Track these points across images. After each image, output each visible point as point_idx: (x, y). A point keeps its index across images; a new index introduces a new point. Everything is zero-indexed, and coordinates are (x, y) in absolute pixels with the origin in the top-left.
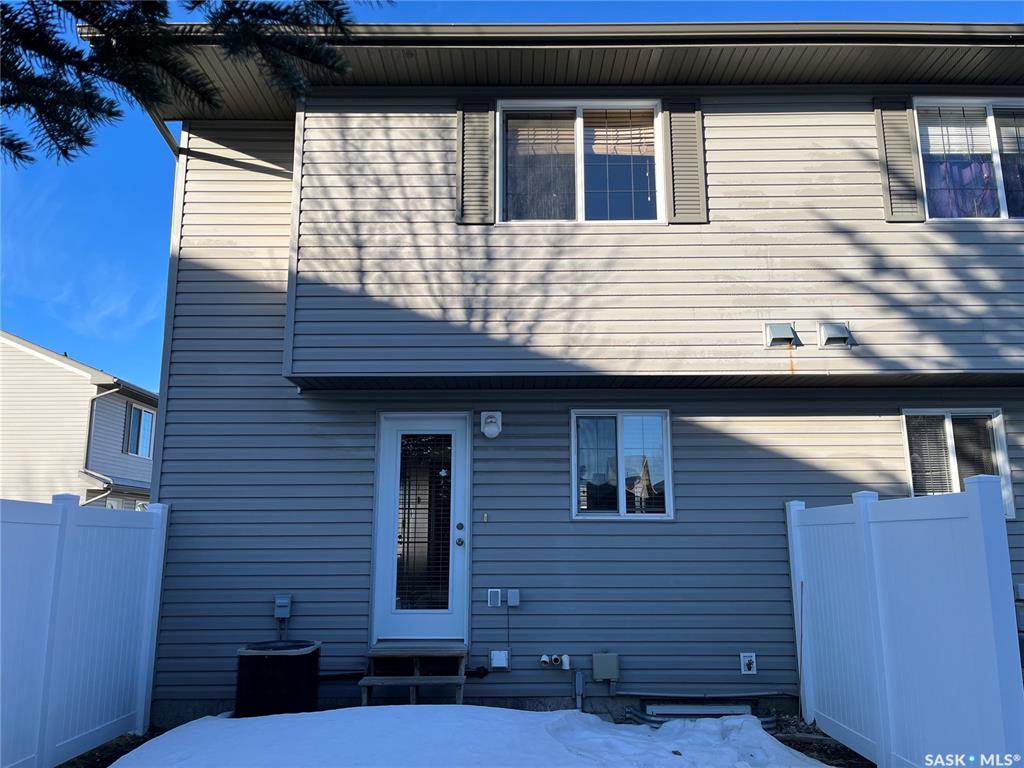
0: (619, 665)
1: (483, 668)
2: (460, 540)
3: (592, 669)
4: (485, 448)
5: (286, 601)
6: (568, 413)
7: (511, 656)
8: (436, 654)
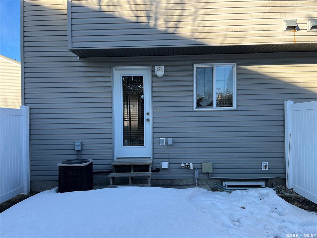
0: (213, 167)
1: (158, 168)
2: (148, 119)
3: (202, 169)
4: (157, 81)
5: (79, 144)
6: (192, 65)
7: (169, 164)
8: (140, 164)
